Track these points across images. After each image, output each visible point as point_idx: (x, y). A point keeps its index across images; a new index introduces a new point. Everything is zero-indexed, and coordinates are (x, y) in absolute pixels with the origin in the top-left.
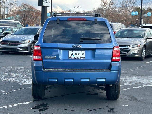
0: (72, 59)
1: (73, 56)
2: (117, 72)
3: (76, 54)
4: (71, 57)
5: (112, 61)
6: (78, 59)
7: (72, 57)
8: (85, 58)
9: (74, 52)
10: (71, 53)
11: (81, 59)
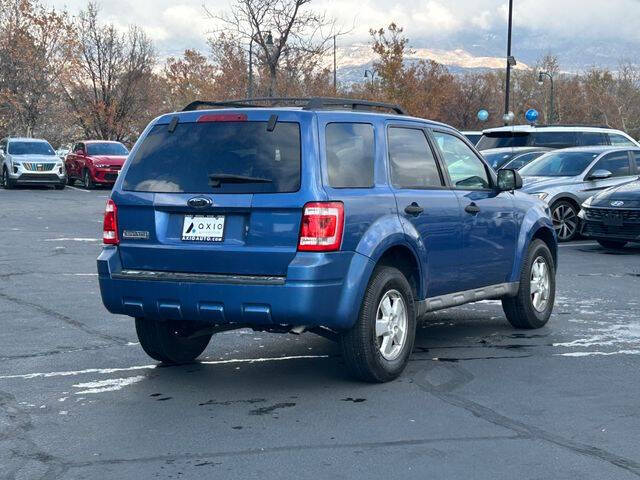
0: (189, 242)
1: (194, 231)
2: (312, 286)
3: (201, 227)
4: (188, 235)
5: (298, 250)
6: (205, 242)
7: (191, 234)
8: (223, 238)
9: (198, 221)
10: (188, 221)
11: (212, 241)
